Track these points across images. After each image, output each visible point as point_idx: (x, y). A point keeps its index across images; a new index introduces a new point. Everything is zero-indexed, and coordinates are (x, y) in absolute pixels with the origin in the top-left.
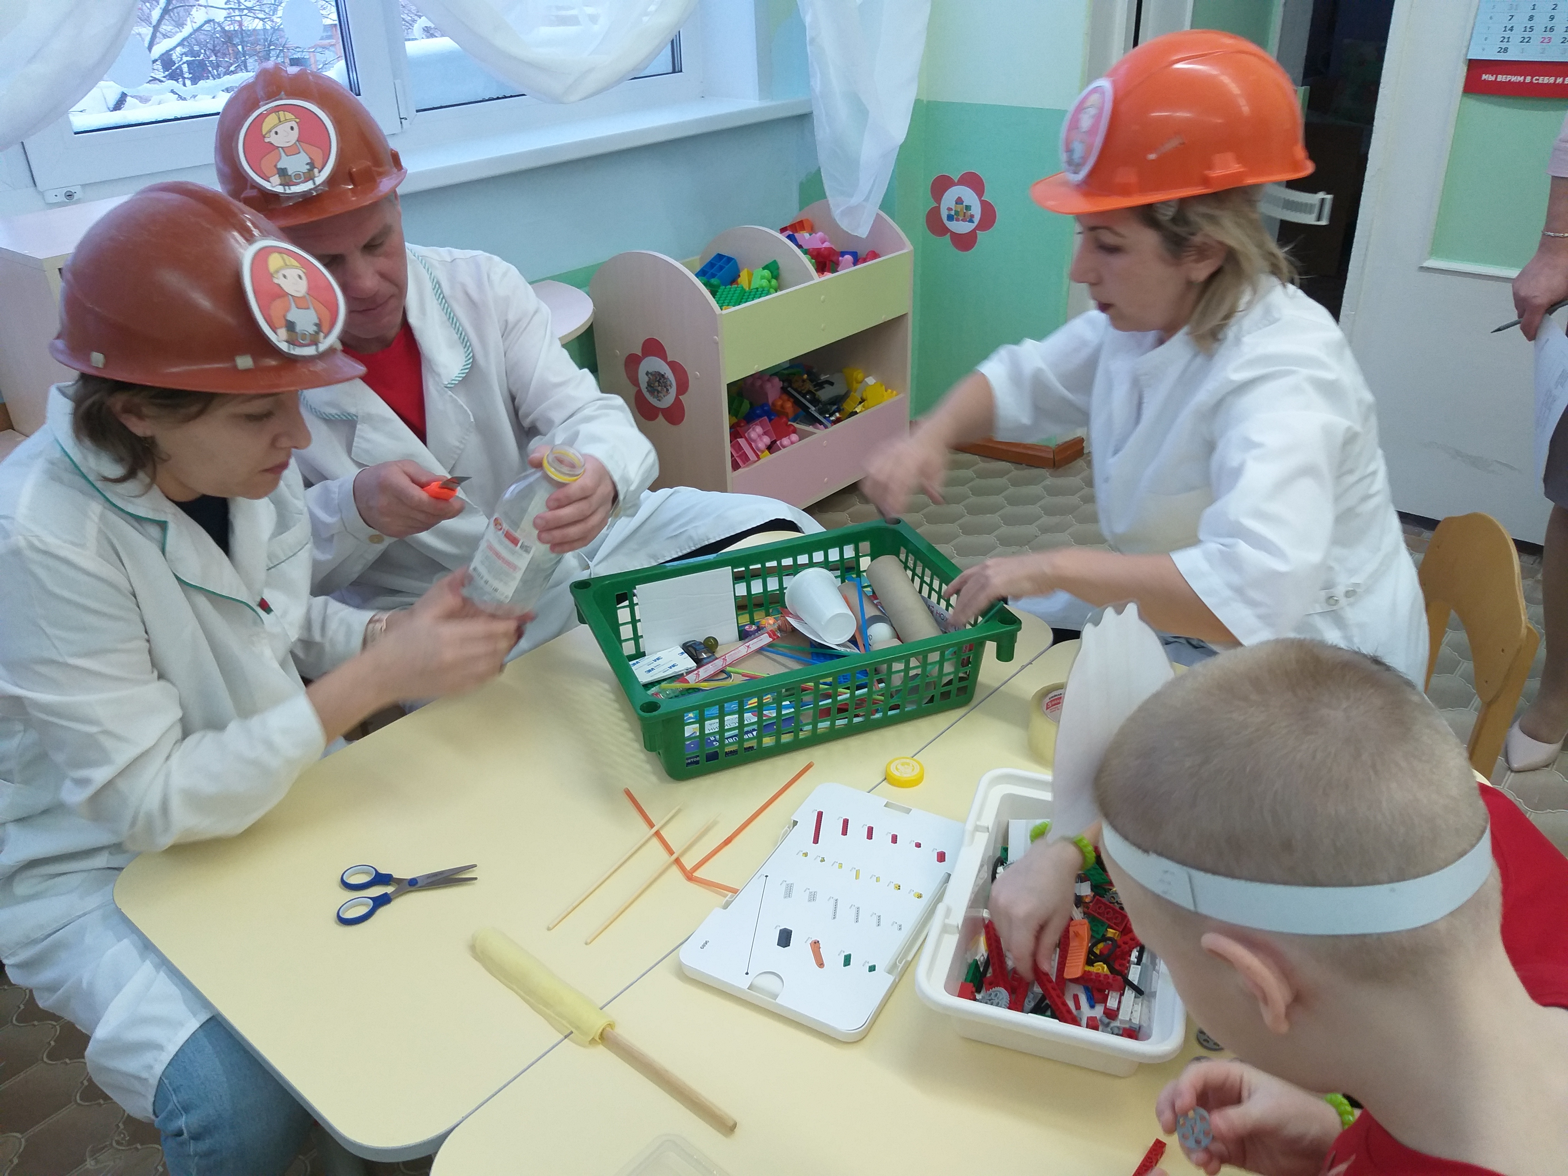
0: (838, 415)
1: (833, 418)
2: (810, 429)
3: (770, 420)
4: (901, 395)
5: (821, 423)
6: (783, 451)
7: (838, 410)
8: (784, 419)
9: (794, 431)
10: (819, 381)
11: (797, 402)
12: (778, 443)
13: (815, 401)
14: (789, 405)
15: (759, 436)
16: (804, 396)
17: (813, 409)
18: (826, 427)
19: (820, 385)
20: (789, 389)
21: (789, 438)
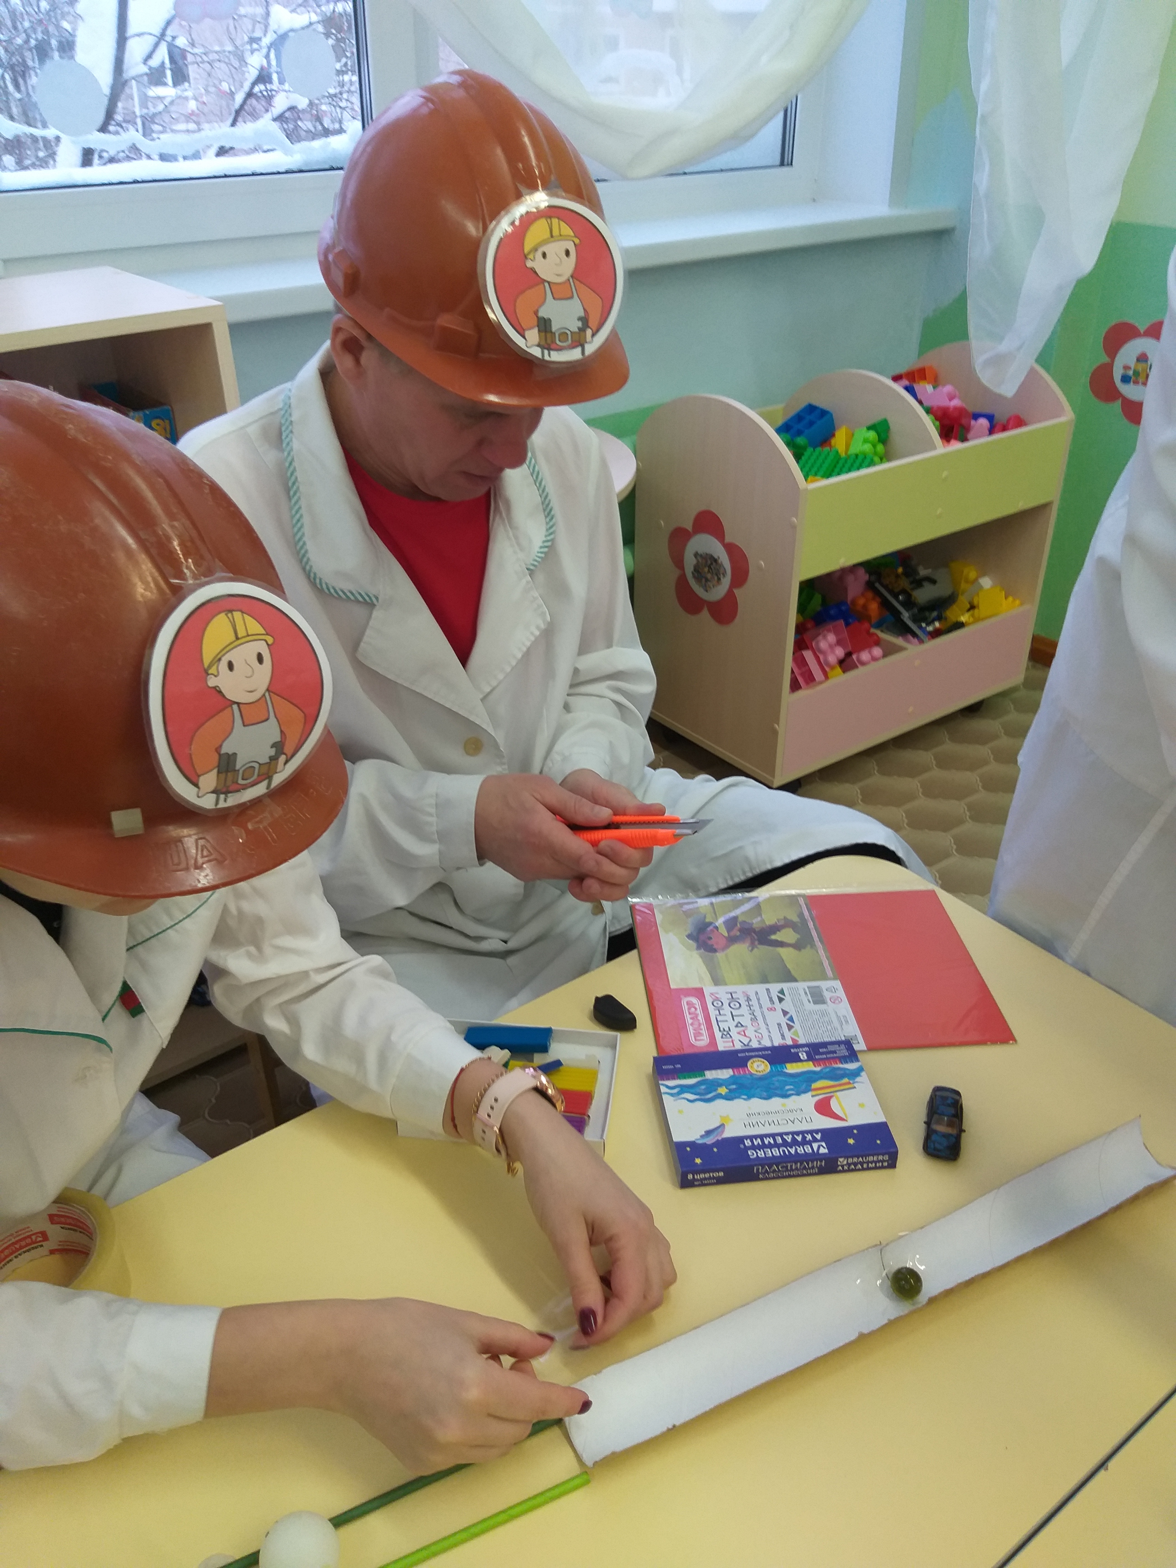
0: (937, 624)
1: (930, 628)
2: (899, 641)
3: (847, 624)
4: (1027, 607)
5: (915, 635)
6: (860, 671)
7: (939, 618)
8: (866, 625)
9: (877, 642)
10: (917, 577)
11: (885, 604)
12: (854, 657)
13: (909, 604)
14: (874, 607)
15: (831, 647)
16: (896, 597)
17: (906, 615)
18: (921, 641)
19: (919, 583)
20: (877, 585)
21: (870, 653)
